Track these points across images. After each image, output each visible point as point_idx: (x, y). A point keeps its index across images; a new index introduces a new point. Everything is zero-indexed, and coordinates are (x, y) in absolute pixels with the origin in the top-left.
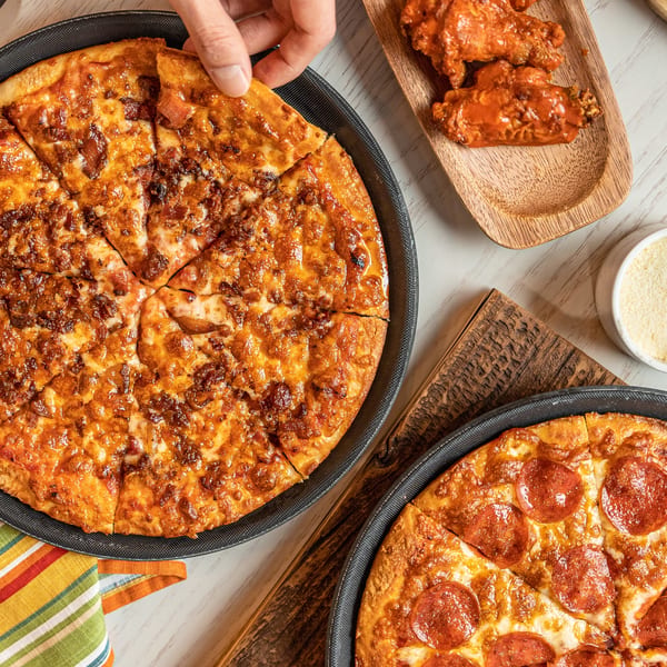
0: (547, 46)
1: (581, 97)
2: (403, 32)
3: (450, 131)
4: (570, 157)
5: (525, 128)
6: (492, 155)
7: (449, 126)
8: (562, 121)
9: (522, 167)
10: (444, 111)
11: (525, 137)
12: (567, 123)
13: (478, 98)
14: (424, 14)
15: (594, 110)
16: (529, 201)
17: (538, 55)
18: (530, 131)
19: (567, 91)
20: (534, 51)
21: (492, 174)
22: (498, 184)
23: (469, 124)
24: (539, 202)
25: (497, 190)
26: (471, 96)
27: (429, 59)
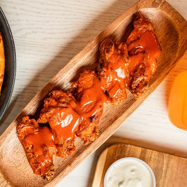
0: (66, 150)
1: (51, 171)
2: (50, 94)
3: (19, 126)
4: (30, 176)
5: (32, 154)
6: (19, 146)
7: (21, 125)
8: (40, 167)
9: (19, 159)
10: (27, 121)
11: (29, 155)
12: (40, 169)
13: (36, 132)
14: (59, 99)
15: (49, 178)
16: (6, 167)
17: (61, 148)
18: (32, 156)
19: (52, 164)
20: (62, 145)
21: (12, 149)
22: (9, 153)
23: (25, 132)
24: (8, 172)
25: (6, 153)
26: (36, 129)
27: (43, 107)
